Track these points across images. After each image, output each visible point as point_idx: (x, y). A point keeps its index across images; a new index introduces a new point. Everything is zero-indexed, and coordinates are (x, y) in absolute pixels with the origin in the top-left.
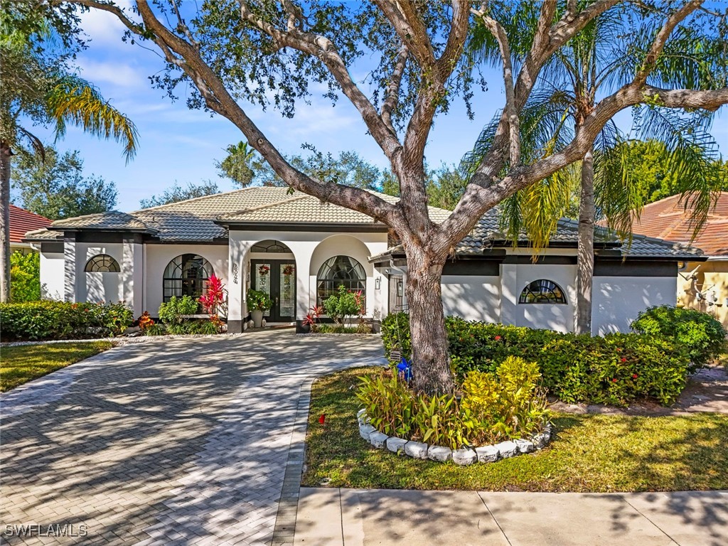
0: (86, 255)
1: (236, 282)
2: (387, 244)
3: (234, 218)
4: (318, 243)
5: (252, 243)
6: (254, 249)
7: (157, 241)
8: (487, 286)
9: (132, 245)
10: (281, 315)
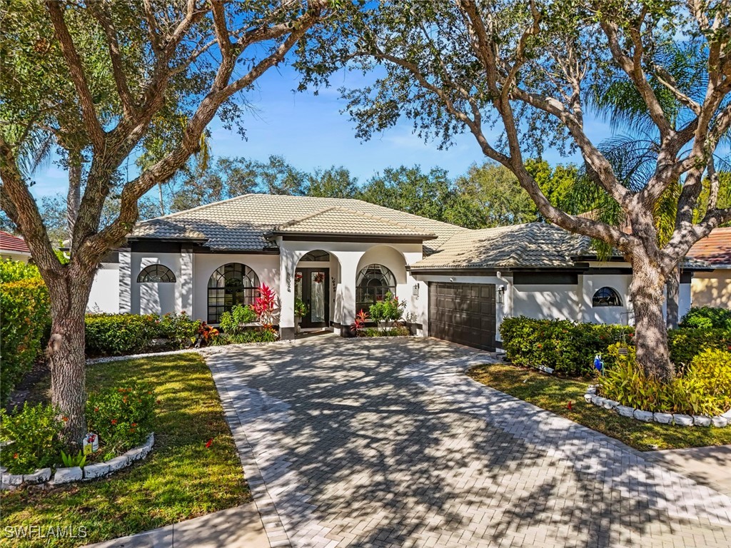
0: (140, 267)
1: (289, 291)
2: (421, 254)
3: (289, 229)
4: (364, 253)
5: (304, 253)
6: (305, 258)
7: (207, 250)
8: (571, 294)
9: (191, 254)
10: (312, 321)
